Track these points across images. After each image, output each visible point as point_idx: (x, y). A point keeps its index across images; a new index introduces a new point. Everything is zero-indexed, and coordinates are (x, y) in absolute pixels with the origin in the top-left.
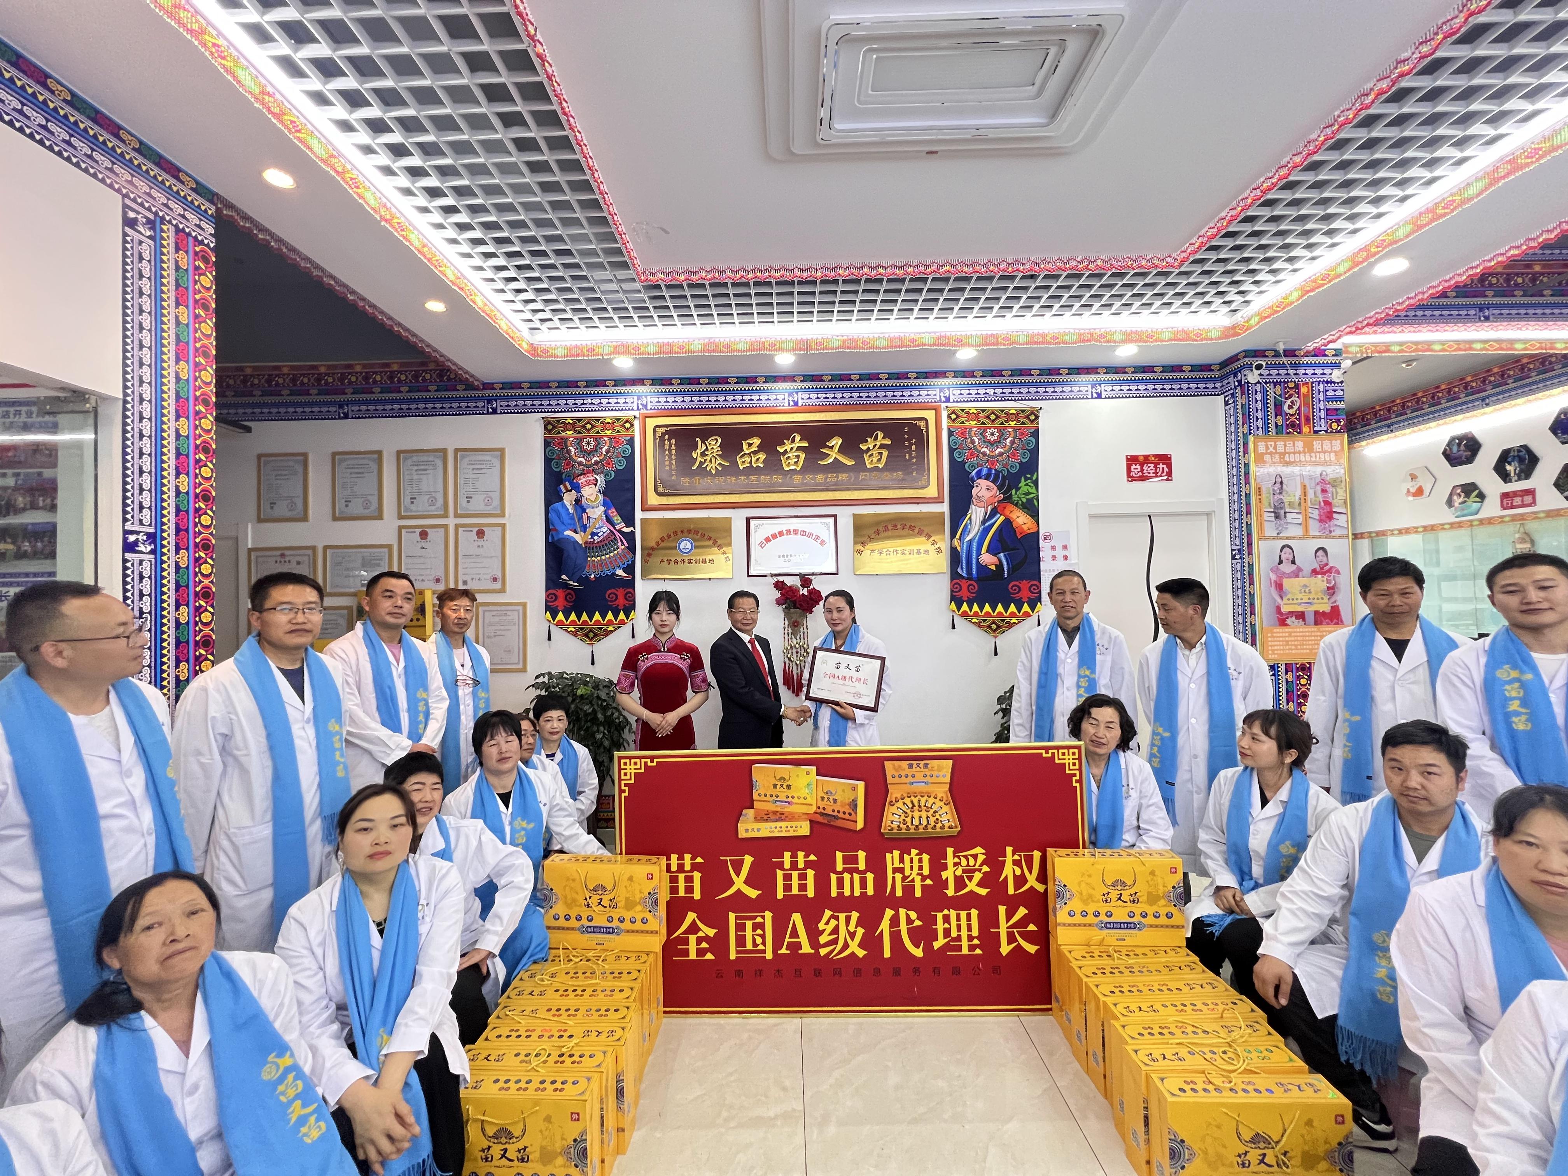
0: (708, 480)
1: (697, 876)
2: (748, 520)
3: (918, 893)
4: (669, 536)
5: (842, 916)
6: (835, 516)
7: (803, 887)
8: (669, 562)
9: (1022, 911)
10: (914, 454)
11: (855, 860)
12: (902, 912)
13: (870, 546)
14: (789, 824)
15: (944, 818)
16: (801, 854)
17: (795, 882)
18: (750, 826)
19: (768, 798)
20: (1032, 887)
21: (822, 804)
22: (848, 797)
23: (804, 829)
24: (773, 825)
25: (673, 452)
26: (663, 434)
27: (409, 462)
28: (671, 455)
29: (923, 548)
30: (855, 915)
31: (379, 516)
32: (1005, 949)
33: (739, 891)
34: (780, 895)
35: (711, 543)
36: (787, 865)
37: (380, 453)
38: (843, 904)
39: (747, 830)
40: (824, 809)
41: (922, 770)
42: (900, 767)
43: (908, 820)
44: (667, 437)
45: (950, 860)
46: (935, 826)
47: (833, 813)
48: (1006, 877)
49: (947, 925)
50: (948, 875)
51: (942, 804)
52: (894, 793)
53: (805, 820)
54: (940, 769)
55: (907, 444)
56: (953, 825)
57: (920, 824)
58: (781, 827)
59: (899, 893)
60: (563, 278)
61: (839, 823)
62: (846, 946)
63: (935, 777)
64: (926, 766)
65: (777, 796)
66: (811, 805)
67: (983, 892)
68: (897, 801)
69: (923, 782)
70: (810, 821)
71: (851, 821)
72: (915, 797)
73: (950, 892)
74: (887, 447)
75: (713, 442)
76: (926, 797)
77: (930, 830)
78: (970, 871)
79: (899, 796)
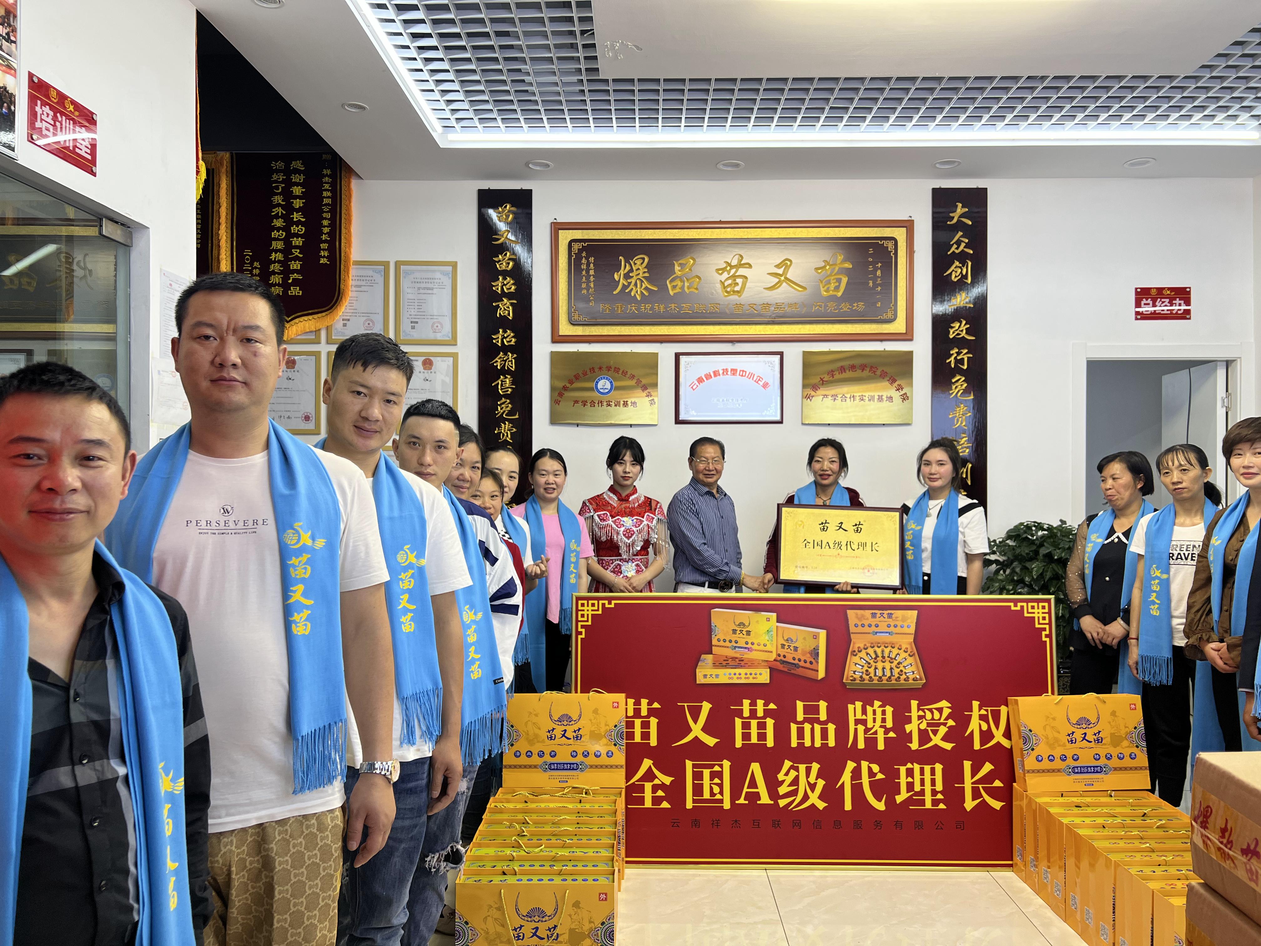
0: (633, 308)
1: (654, 721)
2: (677, 356)
3: (881, 746)
4: (585, 374)
5: (802, 768)
6: (781, 354)
7: (762, 736)
9: (988, 767)
10: (879, 281)
11: (816, 710)
12: (864, 764)
13: (822, 391)
14: (748, 671)
15: (909, 670)
16: (760, 703)
17: (754, 731)
18: (709, 672)
19: (727, 644)
20: (998, 743)
21: (782, 652)
22: (809, 645)
23: (763, 677)
24: (733, 671)
25: (592, 272)
26: (580, 251)
28: (588, 276)
29: (885, 394)
30: (815, 767)
32: (969, 804)
33: (696, 737)
34: (739, 743)
35: (633, 383)
36: (746, 714)
38: (803, 755)
39: (705, 676)
40: (784, 656)
41: (886, 619)
42: (863, 616)
43: (871, 670)
44: (584, 254)
45: (914, 713)
46: (899, 678)
47: (793, 662)
48: (972, 732)
49: (910, 779)
50: (912, 728)
51: (907, 654)
52: (857, 642)
53: (764, 667)
54: (904, 619)
55: (871, 268)
56: (918, 677)
57: (884, 675)
58: (740, 674)
59: (861, 745)
60: (504, 82)
61: (800, 672)
62: (806, 797)
63: (899, 628)
64: (890, 616)
65: (736, 642)
66: (771, 652)
67: (948, 746)
68: (860, 651)
69: (887, 633)
70: (770, 668)
71: (812, 670)
72: (879, 647)
73: (914, 746)
74: (847, 272)
75: (639, 262)
76: (889, 648)
77: (894, 682)
78: (934, 725)
79: (862, 646)
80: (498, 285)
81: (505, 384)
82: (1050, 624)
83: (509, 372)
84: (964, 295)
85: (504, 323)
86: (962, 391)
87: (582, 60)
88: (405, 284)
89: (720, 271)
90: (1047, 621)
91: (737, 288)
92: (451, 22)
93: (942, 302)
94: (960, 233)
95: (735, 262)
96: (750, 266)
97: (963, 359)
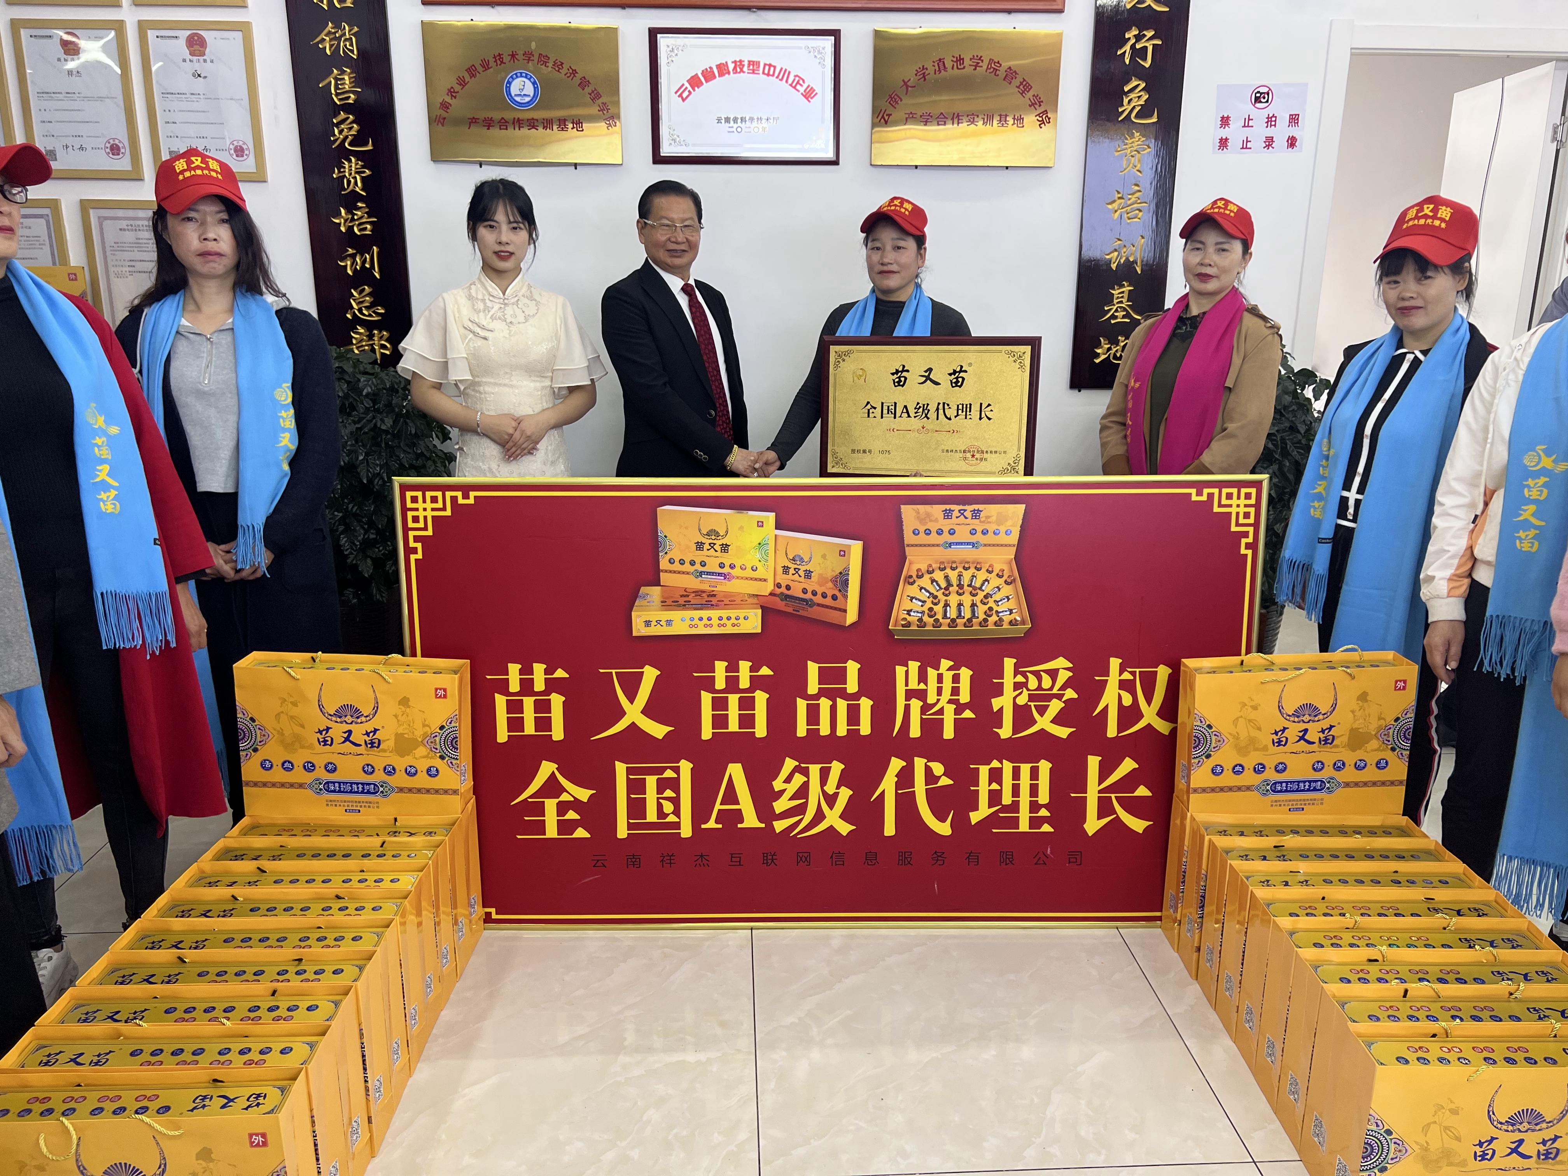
1: (557, 700)
2: (653, 35)
3: (949, 733)
4: (486, 66)
5: (815, 770)
6: (835, 33)
7: (747, 721)
9: (1128, 765)
11: (841, 676)
14: (723, 613)
15: (1003, 607)
16: (745, 666)
17: (733, 712)
18: (655, 616)
19: (687, 567)
20: (1149, 725)
21: (784, 580)
22: (833, 566)
23: (751, 622)
24: (696, 613)
30: (837, 767)
32: (1093, 825)
33: (633, 727)
34: (707, 732)
36: (720, 684)
38: (817, 749)
39: (648, 623)
40: (788, 587)
41: (969, 521)
42: (928, 515)
43: (939, 609)
45: (1009, 679)
46: (986, 620)
47: (802, 596)
48: (1106, 708)
49: (995, 786)
50: (1003, 703)
51: (1002, 581)
52: (916, 561)
53: (752, 606)
54: (1001, 520)
56: (1018, 619)
57: (959, 616)
58: (709, 619)
59: (915, 733)
61: (814, 613)
62: (820, 817)
63: (990, 534)
64: (976, 514)
65: (703, 564)
66: (765, 580)
67: (1063, 732)
68: (920, 577)
69: (968, 544)
70: (762, 607)
71: (836, 609)
72: (953, 569)
73: (1006, 732)
76: (972, 570)
77: (976, 627)
78: (1041, 698)
79: (924, 568)
81: (343, 85)
82: (1256, 525)
86: (1138, 108)
90: (1251, 520)
97: (1146, 48)
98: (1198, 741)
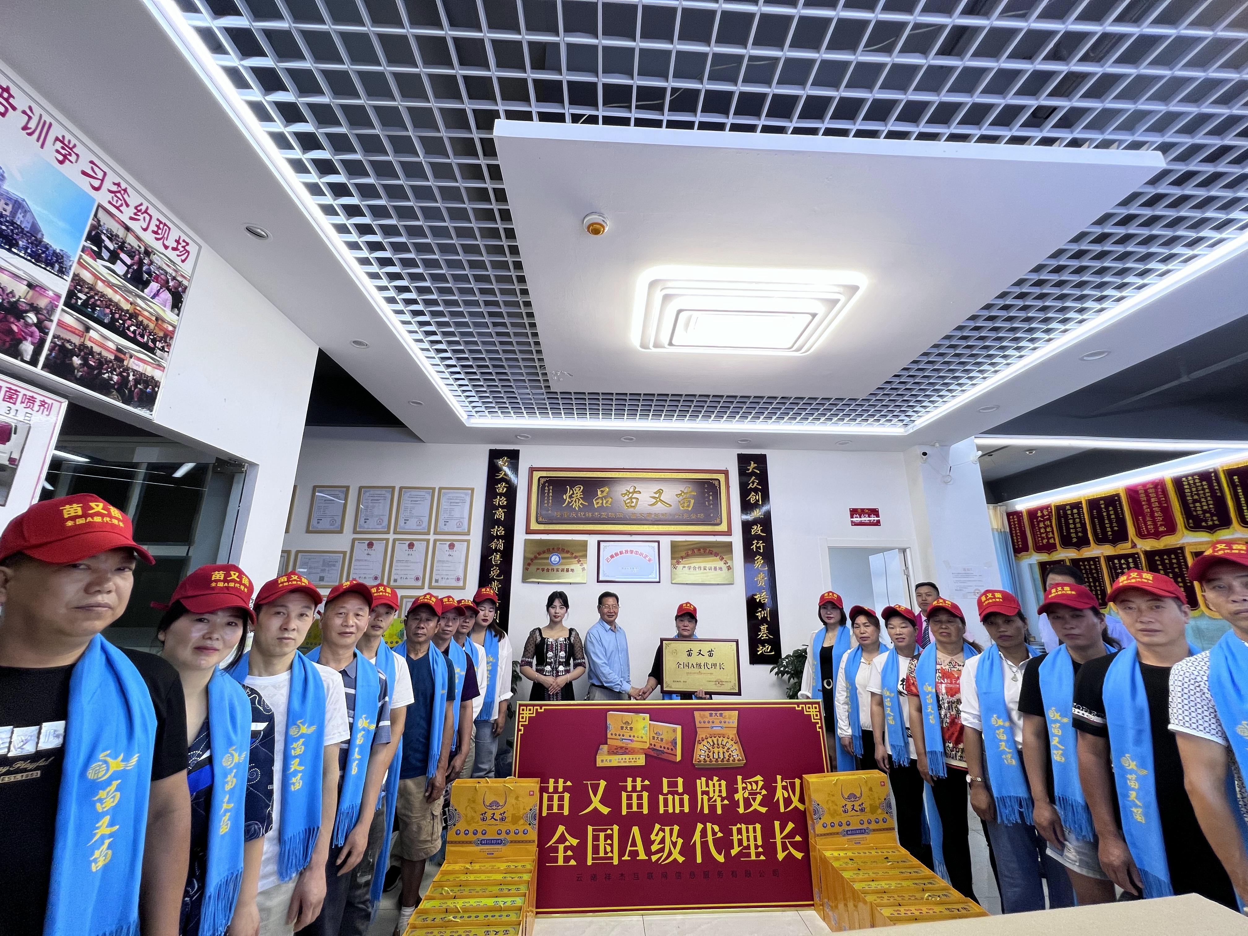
0: (573, 515)
1: (567, 796)
2: (599, 542)
3: (719, 811)
4: (544, 552)
5: (668, 829)
6: (659, 542)
7: (640, 806)
8: (543, 570)
9: (791, 826)
10: (711, 502)
11: (676, 784)
12: (709, 825)
13: (682, 562)
14: (631, 756)
15: (735, 753)
16: (639, 780)
17: (635, 802)
18: (604, 758)
19: (618, 737)
20: (796, 807)
21: (653, 742)
22: (671, 737)
23: (641, 761)
24: (621, 757)
25: (551, 494)
26: (545, 483)
27: (368, 494)
28: (548, 496)
29: (718, 565)
30: (676, 828)
31: (341, 532)
32: (781, 856)
33: (595, 809)
34: (624, 811)
35: (572, 557)
36: (629, 789)
37: (348, 488)
38: (668, 820)
39: (602, 761)
40: (655, 745)
41: (719, 718)
42: (704, 715)
43: (711, 754)
44: (547, 484)
45: (740, 786)
46: (729, 759)
47: (660, 749)
48: (778, 799)
49: (740, 837)
50: (739, 796)
51: (733, 742)
52: (701, 734)
53: (642, 754)
54: (730, 717)
55: (706, 495)
56: (741, 759)
57: (719, 757)
58: (625, 759)
59: (706, 811)
60: (499, 392)
61: (665, 756)
62: (670, 853)
63: (727, 723)
64: (721, 715)
65: (623, 736)
66: (646, 742)
67: (763, 810)
68: (703, 741)
69: (719, 727)
70: (645, 754)
71: (673, 755)
72: (715, 737)
73: (741, 810)
74: (694, 497)
75: (577, 489)
76: (722, 738)
77: (726, 762)
78: (753, 794)
79: (704, 737)
80: (496, 502)
81: (496, 558)
83: (499, 551)
84: (758, 510)
85: (498, 522)
86: (760, 565)
87: (542, 382)
88: (443, 500)
89: (624, 495)
91: (633, 505)
92: (467, 359)
93: (746, 514)
94: (754, 477)
95: (631, 490)
96: (640, 493)
97: (760, 546)
98: (815, 812)
